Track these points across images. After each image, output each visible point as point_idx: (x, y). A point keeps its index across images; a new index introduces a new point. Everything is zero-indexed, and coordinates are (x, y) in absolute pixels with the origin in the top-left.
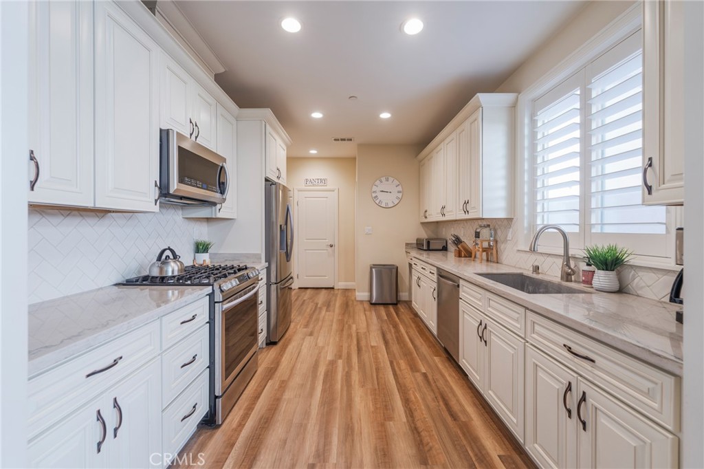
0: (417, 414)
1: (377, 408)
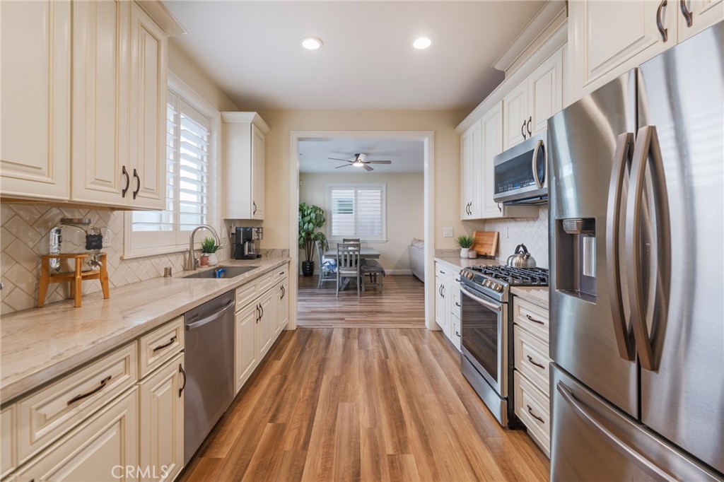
0: (314, 379)
1: (345, 384)
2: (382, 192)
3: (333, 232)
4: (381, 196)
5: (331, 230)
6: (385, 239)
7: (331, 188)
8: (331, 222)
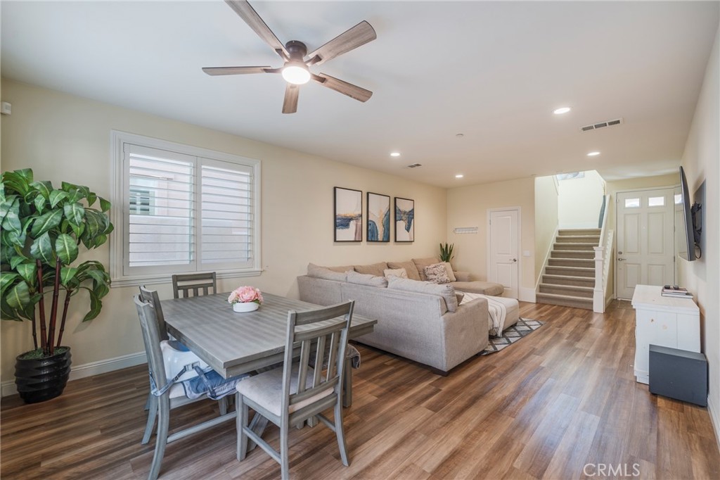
2: (252, 176)
3: (132, 258)
4: (252, 184)
5: (125, 253)
6: (257, 268)
7: (124, 147)
8: (125, 234)
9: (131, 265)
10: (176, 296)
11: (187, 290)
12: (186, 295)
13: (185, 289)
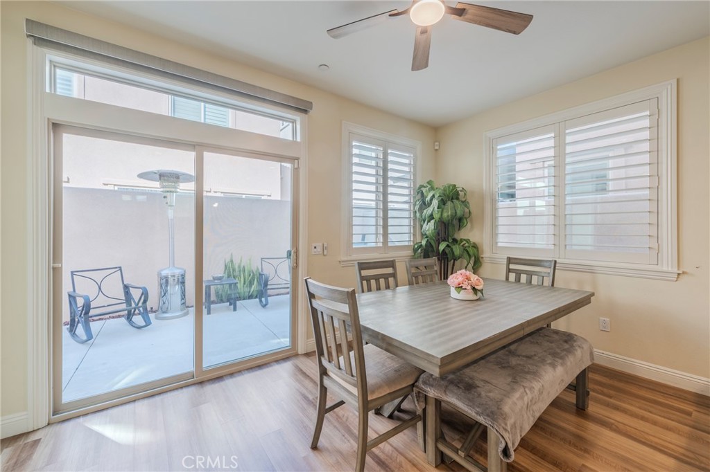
3: (499, 239)
5: (494, 234)
9: (499, 245)
10: (507, 279)
11: (520, 274)
12: (518, 280)
13: (518, 273)
